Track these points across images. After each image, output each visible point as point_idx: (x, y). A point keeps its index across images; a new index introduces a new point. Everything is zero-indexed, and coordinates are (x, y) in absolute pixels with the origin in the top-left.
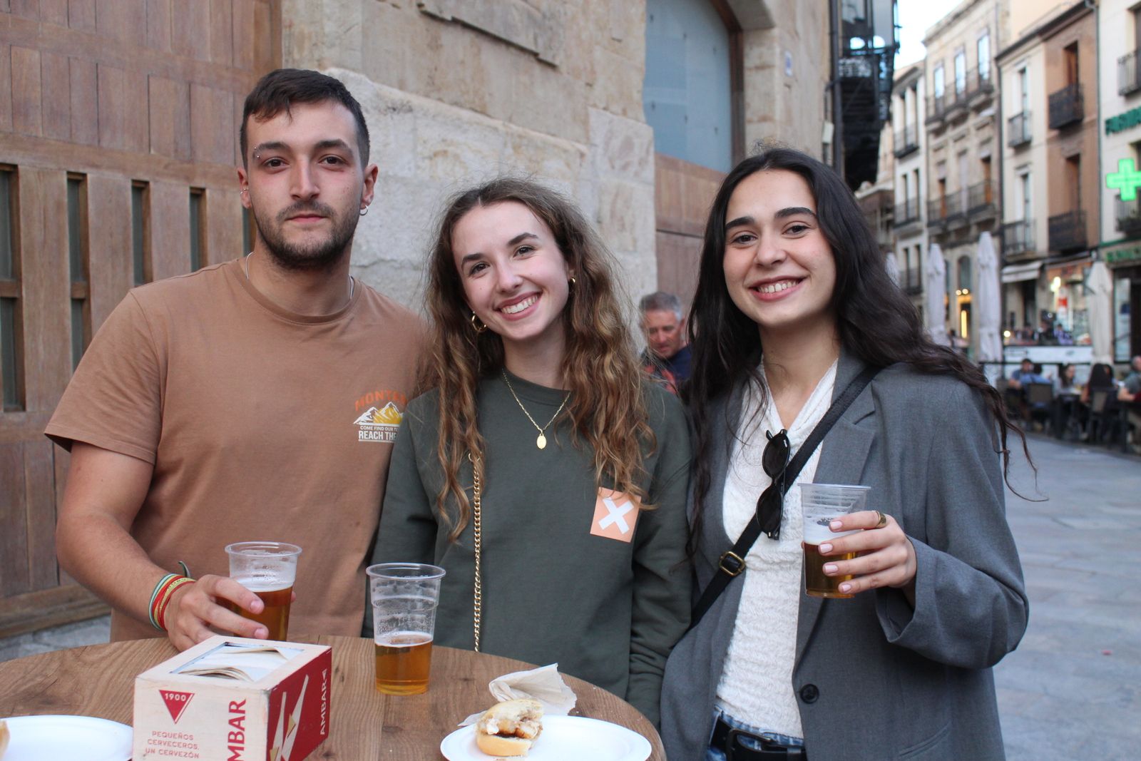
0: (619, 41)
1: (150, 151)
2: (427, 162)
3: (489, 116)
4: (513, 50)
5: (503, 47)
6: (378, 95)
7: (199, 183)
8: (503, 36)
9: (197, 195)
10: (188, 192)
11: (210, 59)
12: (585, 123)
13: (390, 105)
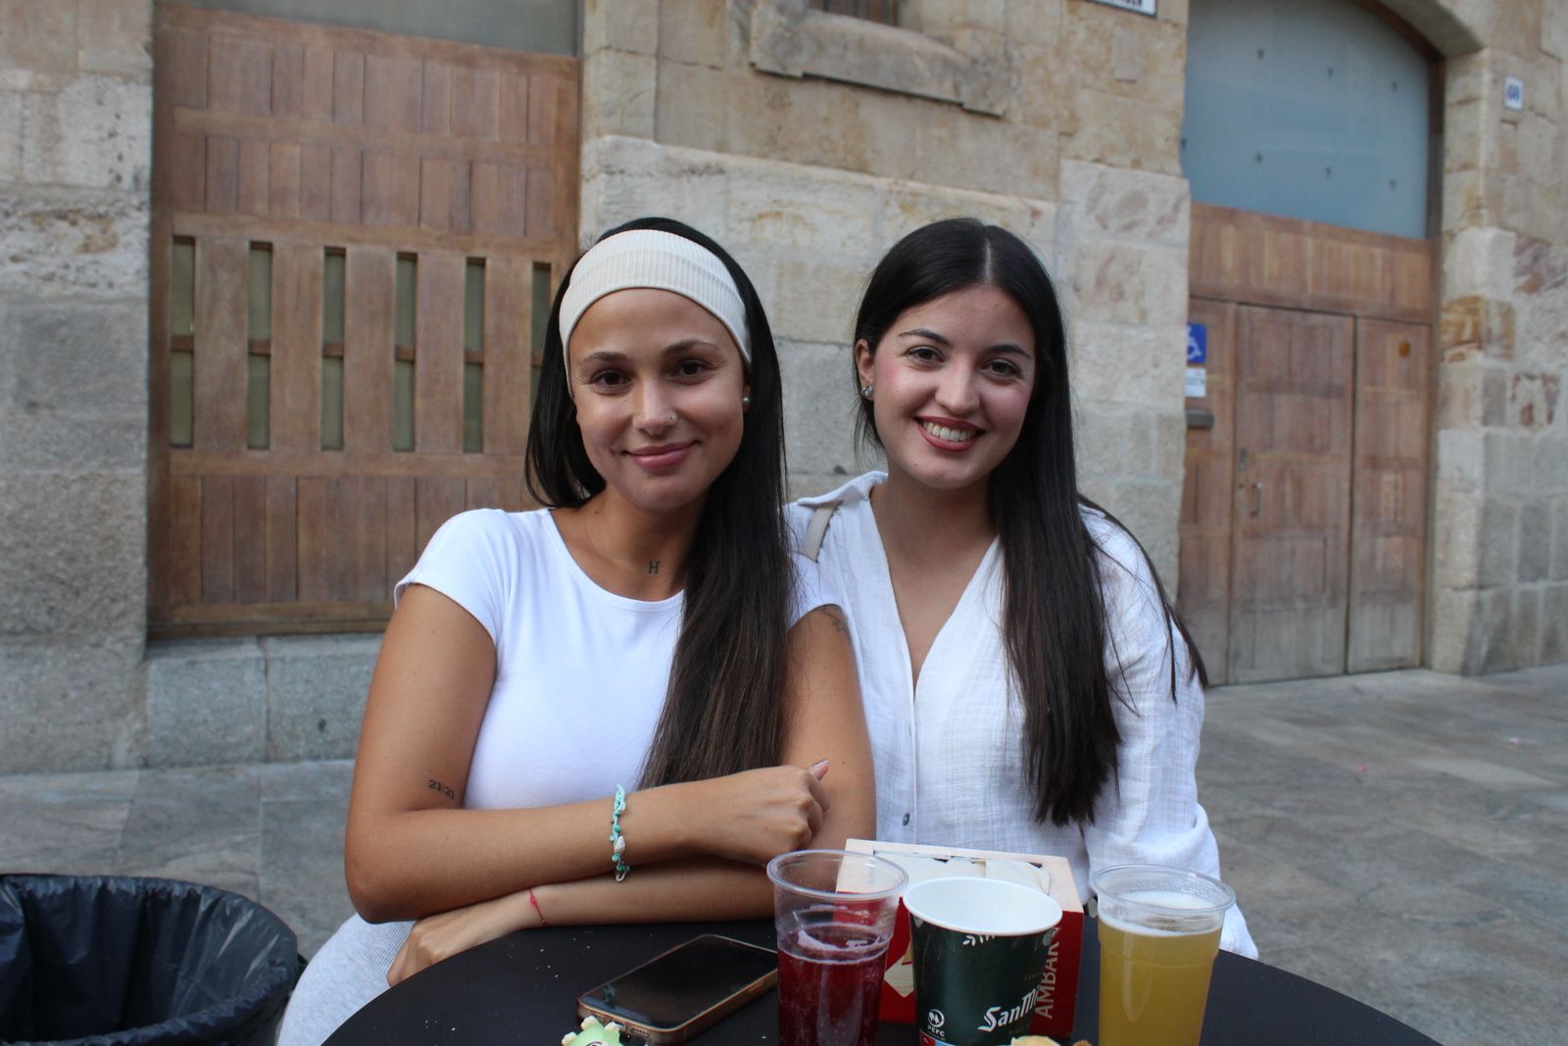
0: (1132, 82)
1: (419, 225)
2: (747, 225)
3: (872, 174)
4: (919, 102)
5: (902, 100)
6: (668, 159)
7: (478, 253)
8: (894, 86)
9: (477, 264)
10: (463, 262)
11: (497, 138)
12: (1055, 177)
13: (686, 168)
